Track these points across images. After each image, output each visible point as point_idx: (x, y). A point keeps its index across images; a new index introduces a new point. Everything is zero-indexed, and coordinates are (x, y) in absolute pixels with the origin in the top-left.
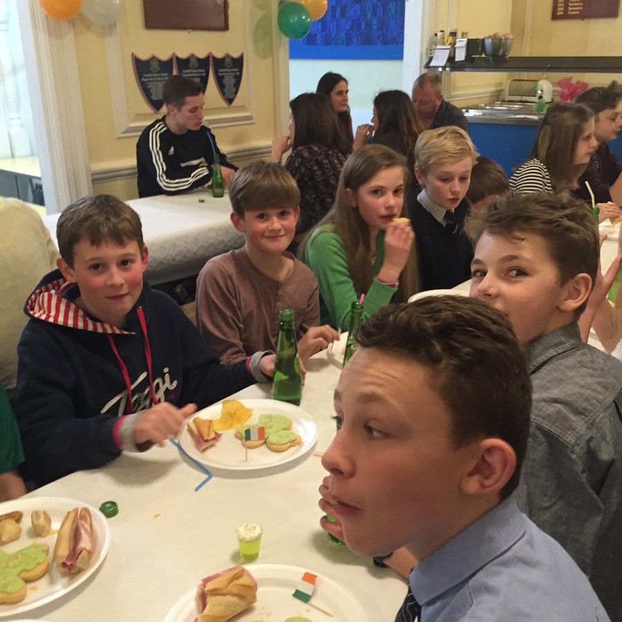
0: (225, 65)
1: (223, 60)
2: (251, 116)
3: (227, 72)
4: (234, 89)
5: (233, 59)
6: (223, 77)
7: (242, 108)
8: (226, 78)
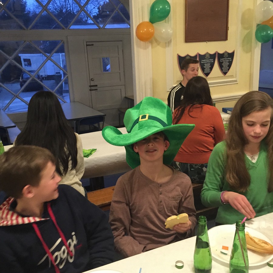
0: (224, 56)
1: (223, 54)
2: (236, 80)
3: (224, 60)
4: (228, 68)
5: (229, 54)
6: (222, 62)
7: (232, 76)
8: (224, 63)
